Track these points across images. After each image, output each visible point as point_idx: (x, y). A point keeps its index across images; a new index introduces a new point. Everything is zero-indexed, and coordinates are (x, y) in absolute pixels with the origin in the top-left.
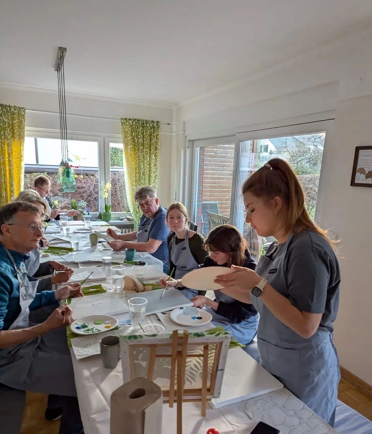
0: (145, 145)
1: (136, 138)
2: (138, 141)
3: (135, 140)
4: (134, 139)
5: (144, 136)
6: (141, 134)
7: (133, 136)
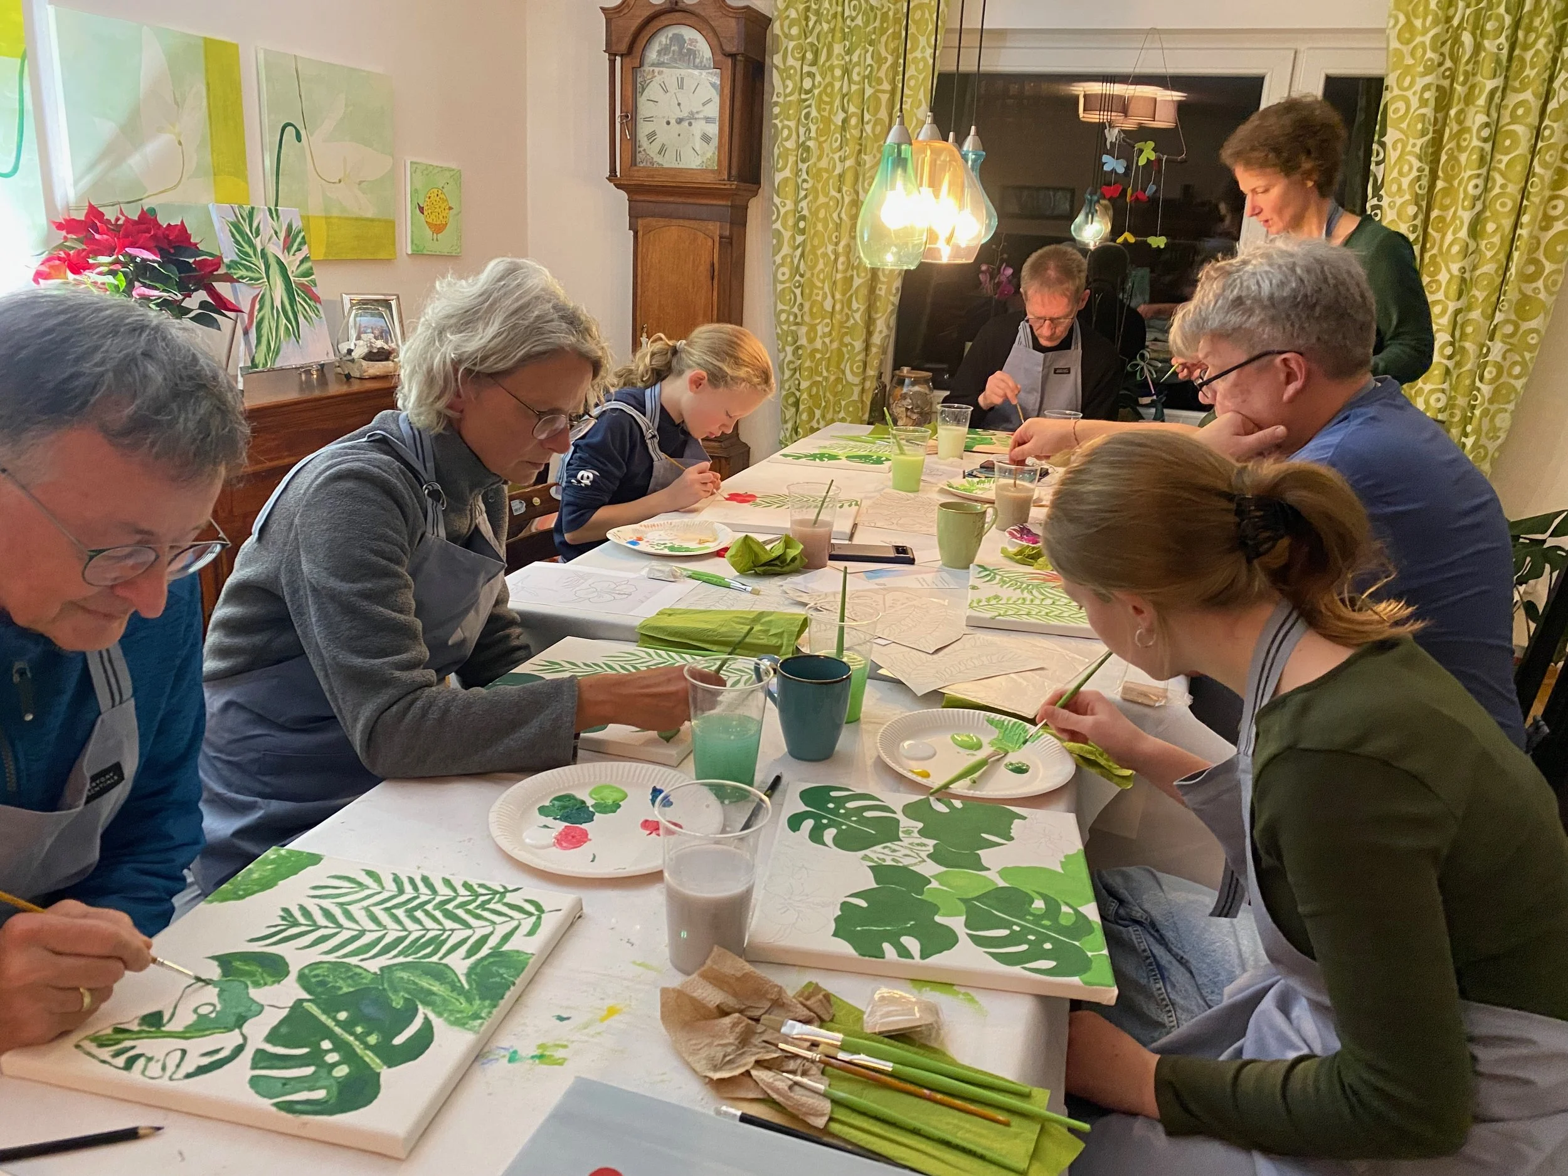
0: (1523, 67)
1: (1473, 34)
2: (1478, 48)
3: (1462, 44)
4: (1457, 41)
5: (1525, 21)
6: (1507, 11)
7: (1455, 22)
